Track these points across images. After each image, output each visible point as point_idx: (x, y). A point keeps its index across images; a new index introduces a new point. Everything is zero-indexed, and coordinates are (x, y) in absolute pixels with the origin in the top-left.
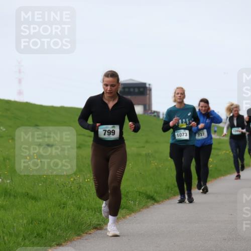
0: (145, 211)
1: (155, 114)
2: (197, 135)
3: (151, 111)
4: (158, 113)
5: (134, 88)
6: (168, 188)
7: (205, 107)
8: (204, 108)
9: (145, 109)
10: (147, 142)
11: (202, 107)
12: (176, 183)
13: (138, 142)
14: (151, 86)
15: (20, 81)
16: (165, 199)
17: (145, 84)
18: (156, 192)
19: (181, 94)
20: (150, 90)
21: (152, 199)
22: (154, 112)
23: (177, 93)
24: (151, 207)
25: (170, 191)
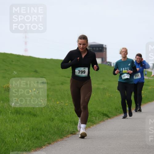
0: (102, 123)
1: (109, 63)
2: (134, 76)
3: (106, 61)
4: (110, 63)
5: (96, 47)
6: (117, 109)
7: (140, 59)
8: (138, 60)
9: (102, 61)
10: (103, 81)
11: (137, 59)
12: (121, 106)
13: (98, 81)
14: (106, 47)
15: (26, 43)
16: (115, 116)
17: (103, 45)
18: (109, 112)
19: (125, 52)
20: (106, 49)
21: (107, 116)
22: (108, 62)
23: (122, 51)
24: (106, 121)
25: (118, 111)
